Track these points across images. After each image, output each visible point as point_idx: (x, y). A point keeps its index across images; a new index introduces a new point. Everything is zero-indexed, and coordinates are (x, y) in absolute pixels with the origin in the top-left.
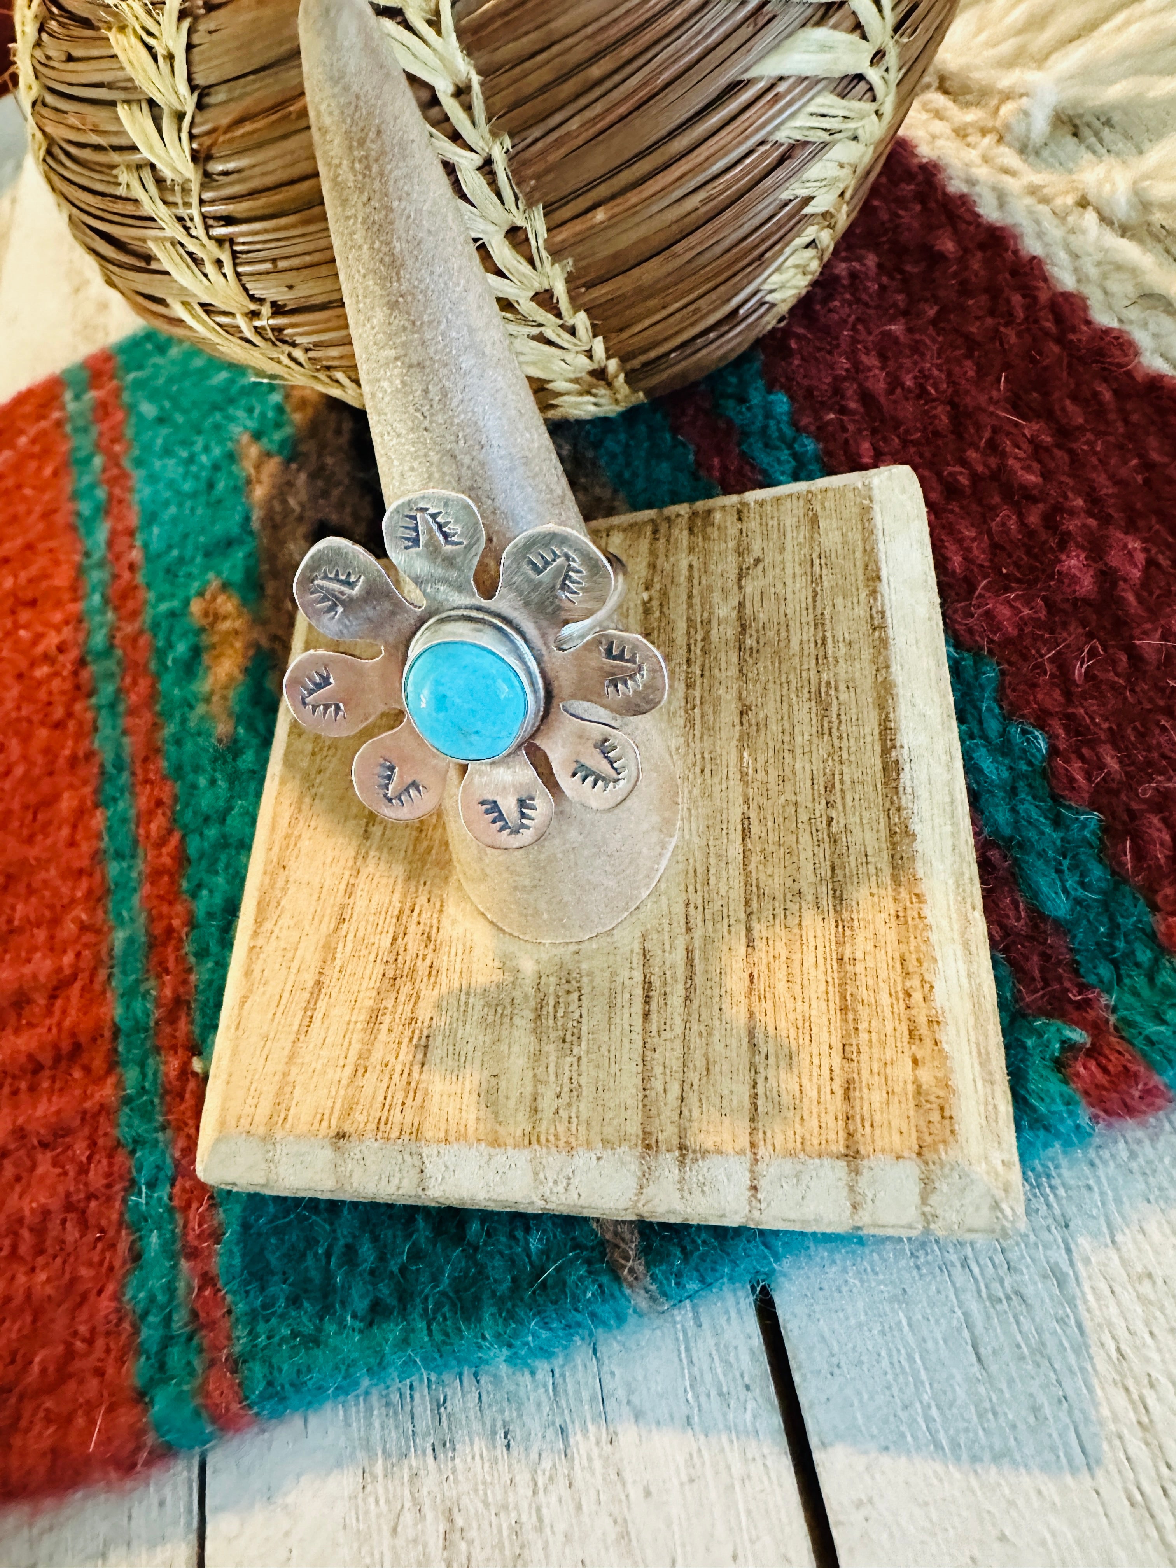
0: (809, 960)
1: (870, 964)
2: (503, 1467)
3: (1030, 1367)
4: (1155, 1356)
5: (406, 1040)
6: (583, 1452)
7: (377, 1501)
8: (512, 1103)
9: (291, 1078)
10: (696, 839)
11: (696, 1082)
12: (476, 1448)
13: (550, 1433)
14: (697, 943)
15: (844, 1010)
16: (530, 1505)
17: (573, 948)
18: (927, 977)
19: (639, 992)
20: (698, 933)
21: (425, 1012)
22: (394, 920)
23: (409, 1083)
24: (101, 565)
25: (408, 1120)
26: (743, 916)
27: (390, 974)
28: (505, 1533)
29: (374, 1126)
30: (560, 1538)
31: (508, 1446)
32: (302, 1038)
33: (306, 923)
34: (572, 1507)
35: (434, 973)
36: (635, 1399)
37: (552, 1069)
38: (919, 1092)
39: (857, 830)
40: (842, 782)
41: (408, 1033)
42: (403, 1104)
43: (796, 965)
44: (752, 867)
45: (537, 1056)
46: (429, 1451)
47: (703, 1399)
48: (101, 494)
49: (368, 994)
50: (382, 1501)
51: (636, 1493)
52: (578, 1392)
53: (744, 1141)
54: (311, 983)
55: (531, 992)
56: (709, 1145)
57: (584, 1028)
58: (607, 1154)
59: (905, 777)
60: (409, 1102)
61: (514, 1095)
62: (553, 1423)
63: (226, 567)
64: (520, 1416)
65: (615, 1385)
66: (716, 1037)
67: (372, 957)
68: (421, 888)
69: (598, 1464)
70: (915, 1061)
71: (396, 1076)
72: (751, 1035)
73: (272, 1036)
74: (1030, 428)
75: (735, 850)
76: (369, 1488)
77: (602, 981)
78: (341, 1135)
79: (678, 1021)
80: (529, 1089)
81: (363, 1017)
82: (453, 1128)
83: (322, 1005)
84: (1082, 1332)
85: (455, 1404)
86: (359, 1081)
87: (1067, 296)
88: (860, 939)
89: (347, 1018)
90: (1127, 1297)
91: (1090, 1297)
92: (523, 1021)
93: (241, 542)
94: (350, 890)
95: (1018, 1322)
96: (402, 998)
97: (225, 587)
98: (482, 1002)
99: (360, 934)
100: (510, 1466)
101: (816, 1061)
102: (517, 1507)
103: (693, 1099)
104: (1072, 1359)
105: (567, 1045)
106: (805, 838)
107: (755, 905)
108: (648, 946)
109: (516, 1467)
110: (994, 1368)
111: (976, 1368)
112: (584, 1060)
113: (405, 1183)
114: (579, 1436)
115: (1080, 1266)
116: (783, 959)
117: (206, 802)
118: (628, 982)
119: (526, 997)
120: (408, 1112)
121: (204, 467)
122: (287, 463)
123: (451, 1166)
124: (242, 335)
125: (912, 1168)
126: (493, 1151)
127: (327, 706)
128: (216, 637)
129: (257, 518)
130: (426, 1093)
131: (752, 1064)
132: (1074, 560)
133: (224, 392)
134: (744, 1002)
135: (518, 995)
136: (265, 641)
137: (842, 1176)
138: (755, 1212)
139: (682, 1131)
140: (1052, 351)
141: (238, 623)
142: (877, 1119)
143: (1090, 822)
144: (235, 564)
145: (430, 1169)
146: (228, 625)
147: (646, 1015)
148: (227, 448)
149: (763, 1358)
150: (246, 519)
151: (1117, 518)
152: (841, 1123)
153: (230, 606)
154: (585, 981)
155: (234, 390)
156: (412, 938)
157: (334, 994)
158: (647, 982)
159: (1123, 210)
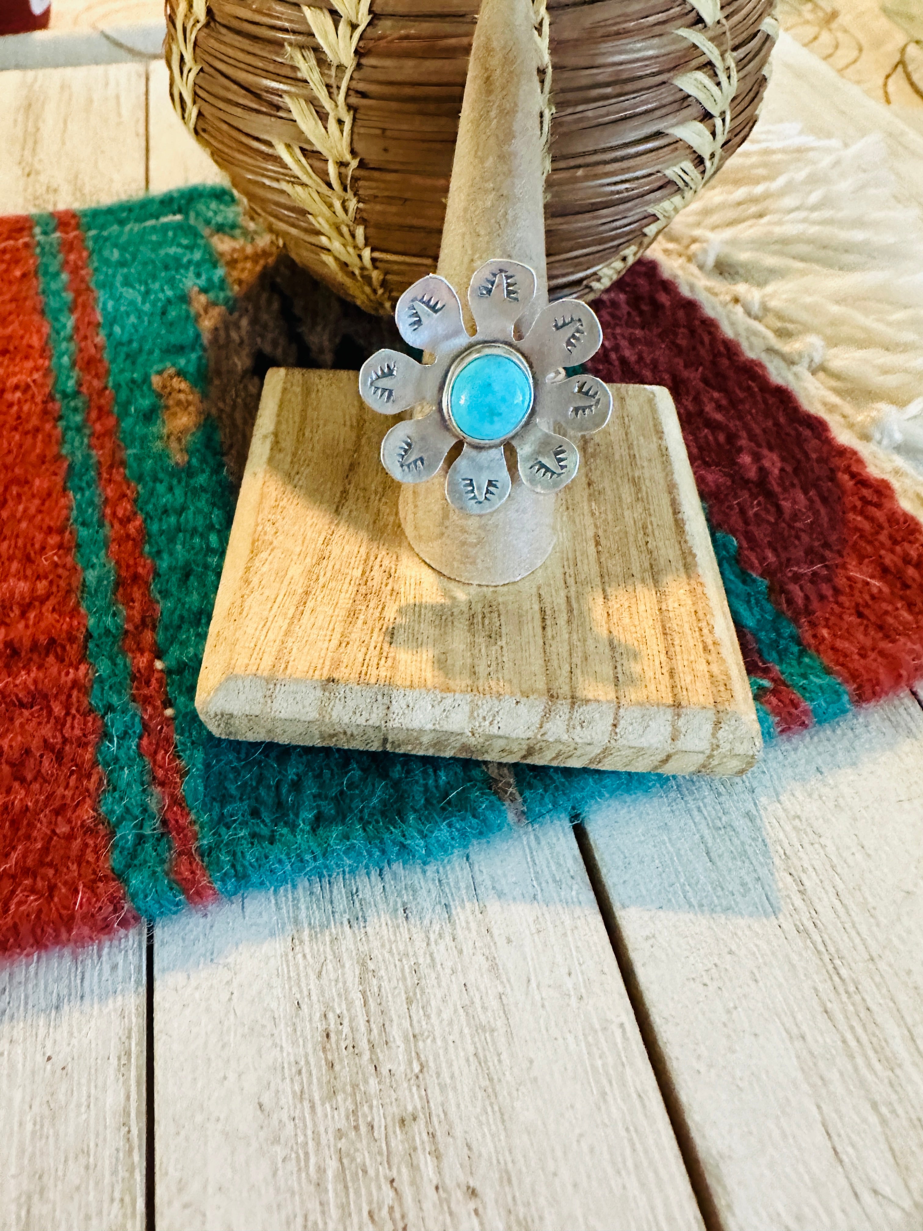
0: (642, 608)
1: (677, 613)
2: (404, 930)
5: (377, 630)
6: (462, 918)
7: (304, 956)
8: (457, 668)
9: (289, 644)
10: (566, 542)
11: (579, 663)
12: (383, 919)
13: (438, 907)
14: (573, 594)
15: (665, 634)
16: (425, 954)
17: (491, 589)
19: (538, 616)
20: (573, 589)
21: (390, 613)
22: (363, 562)
23: (382, 653)
24: (70, 339)
25: (382, 673)
26: (599, 583)
27: (363, 589)
28: (407, 970)
29: (357, 677)
30: (448, 971)
31: (407, 918)
32: (296, 622)
33: (295, 557)
34: (456, 953)
35: (394, 594)
36: (498, 887)
37: (483, 650)
38: (711, 676)
39: (663, 549)
40: (652, 525)
41: (378, 625)
42: (378, 663)
43: (635, 611)
44: (603, 560)
45: (473, 644)
46: (346, 923)
47: (544, 885)
48: (68, 296)
49: (346, 601)
50: (309, 956)
51: (501, 942)
52: (457, 883)
53: (612, 695)
54: (300, 591)
55: (465, 609)
56: (590, 696)
57: (503, 632)
58: (523, 700)
59: (687, 528)
60: (382, 663)
61: (459, 663)
62: (440, 902)
63: (182, 362)
64: (415, 899)
65: (483, 878)
66: (589, 642)
67: (348, 580)
68: (381, 547)
69: (473, 925)
70: (708, 662)
71: (371, 648)
72: (611, 643)
73: (270, 619)
74: (716, 395)
75: (591, 550)
76: (297, 949)
77: (513, 608)
78: (331, 680)
79: (564, 632)
80: (469, 661)
81: (343, 613)
82: (416, 679)
83: (310, 604)
85: (366, 893)
86: (343, 650)
87: (731, 341)
88: (670, 601)
89: (331, 613)
92: (461, 625)
93: (193, 349)
94: (326, 542)
96: (372, 605)
97: (179, 373)
98: (431, 613)
99: (337, 567)
100: (409, 930)
101: (651, 658)
102: (415, 954)
103: (578, 672)
104: (761, 858)
105: (492, 640)
106: (633, 549)
107: (606, 578)
108: (541, 592)
109: (414, 930)
110: (719, 864)
112: (505, 649)
113: (374, 716)
114: (459, 909)
116: (626, 606)
117: (166, 499)
118: (529, 610)
119: (462, 613)
120: (382, 669)
121: (160, 300)
122: (231, 311)
123: (411, 705)
124: (326, 178)
125: (711, 714)
126: (445, 695)
127: (384, 390)
128: (171, 402)
129: (206, 338)
130: (394, 659)
131: (613, 657)
132: (746, 459)
133: (177, 259)
134: (605, 627)
135: (456, 611)
136: (214, 411)
137: (670, 718)
138: (612, 741)
139: (573, 689)
140: (725, 362)
141: (190, 397)
142: (689, 688)
143: (763, 584)
144: (188, 361)
145: (395, 707)
146: (182, 396)
147: (544, 628)
148: (179, 292)
149: (581, 860)
150: (198, 336)
151: (764, 444)
152: (669, 690)
153: (183, 386)
154: (501, 607)
155: (185, 260)
156: (377, 574)
157: (319, 599)
158: (543, 611)
159: (756, 308)
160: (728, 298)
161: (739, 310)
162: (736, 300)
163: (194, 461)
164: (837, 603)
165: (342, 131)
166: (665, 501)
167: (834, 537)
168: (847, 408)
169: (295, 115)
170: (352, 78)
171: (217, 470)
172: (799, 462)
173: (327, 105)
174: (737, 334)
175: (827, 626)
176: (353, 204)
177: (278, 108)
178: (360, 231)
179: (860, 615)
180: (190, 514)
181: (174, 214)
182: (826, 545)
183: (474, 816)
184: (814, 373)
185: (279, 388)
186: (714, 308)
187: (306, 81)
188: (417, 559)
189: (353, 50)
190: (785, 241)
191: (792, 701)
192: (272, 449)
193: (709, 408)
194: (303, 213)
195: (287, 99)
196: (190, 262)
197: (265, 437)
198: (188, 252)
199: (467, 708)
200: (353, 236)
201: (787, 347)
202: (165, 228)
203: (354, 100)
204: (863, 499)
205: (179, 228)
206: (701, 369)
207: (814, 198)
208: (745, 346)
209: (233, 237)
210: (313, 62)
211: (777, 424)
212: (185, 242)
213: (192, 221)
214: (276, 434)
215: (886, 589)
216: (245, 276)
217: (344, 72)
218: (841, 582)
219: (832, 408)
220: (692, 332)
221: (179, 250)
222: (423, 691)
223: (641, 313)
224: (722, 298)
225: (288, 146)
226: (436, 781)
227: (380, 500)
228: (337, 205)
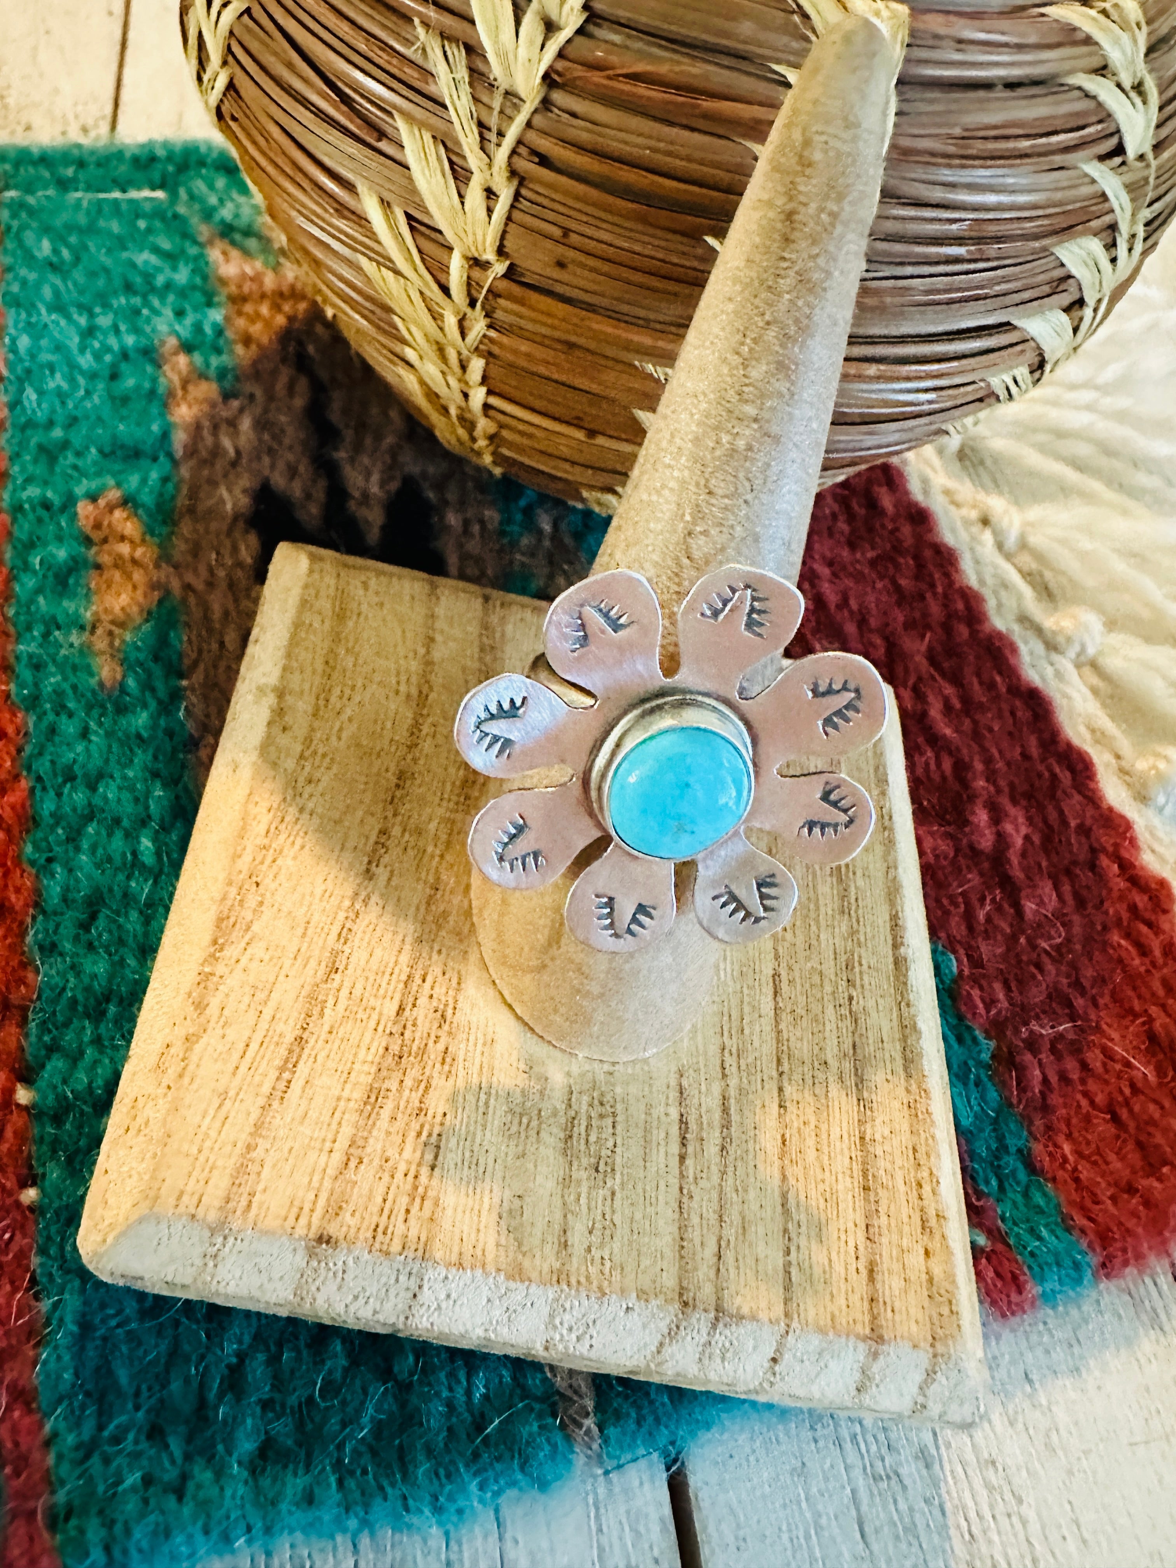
0: (835, 1132)
1: (887, 1148)
3: (904, 1546)
4: (996, 1538)
5: (413, 1134)
8: (538, 1232)
9: (258, 1154)
10: (731, 983)
11: (732, 1239)
14: (732, 1092)
15: (866, 1189)
17: (606, 1067)
18: (935, 1171)
19: (675, 1130)
20: (733, 1082)
21: (437, 1103)
22: (401, 985)
23: (416, 1188)
25: (413, 1234)
26: (775, 1074)
27: (395, 1048)
29: (369, 1234)
32: (276, 1104)
33: (287, 963)
35: (448, 1060)
37: (583, 1197)
38: (931, 1281)
39: (874, 1014)
40: (861, 965)
41: (415, 1126)
42: (408, 1211)
43: (824, 1136)
44: (782, 1026)
45: (566, 1181)
49: (366, 1068)
53: (779, 1310)
54: (289, 1038)
55: (561, 1105)
56: (745, 1311)
57: (618, 1160)
58: (639, 1306)
59: (911, 977)
60: (414, 1210)
61: (542, 1222)
63: (133, 481)
65: (517, 1555)
66: (752, 1194)
67: (372, 1024)
68: (435, 956)
70: (927, 1253)
71: (399, 1175)
72: (784, 1199)
73: (232, 1093)
75: (767, 1005)
77: (638, 1112)
78: (323, 1239)
79: (714, 1169)
80: (558, 1216)
81: (358, 1095)
82: (468, 1250)
83: (303, 1069)
84: (943, 1513)
86: (350, 1174)
87: (972, 593)
88: (878, 1121)
89: (337, 1093)
90: (978, 1483)
91: (950, 1479)
92: (552, 1137)
93: (155, 460)
94: (345, 935)
95: (895, 1502)
96: (408, 1082)
97: (126, 502)
98: (504, 1108)
99: (357, 992)
101: (843, 1237)
103: (729, 1256)
104: (936, 1539)
105: (601, 1176)
106: (830, 1011)
107: (786, 1067)
108: (685, 1083)
110: (875, 1547)
111: (861, 1545)
112: (618, 1195)
113: (388, 1306)
115: (943, 1449)
116: (812, 1126)
118: (663, 1118)
119: (555, 1112)
120: (412, 1221)
121: (109, 350)
122: (227, 396)
123: (454, 1296)
124: (442, 277)
125: (923, 1358)
126: (512, 1285)
127: (496, 739)
128: (105, 559)
129: (179, 439)
130: (436, 1204)
131: (786, 1231)
132: (982, 817)
133: (148, 278)
134: (777, 1163)
135: (547, 1109)
136: (175, 585)
137: (862, 1358)
138: (766, 1385)
139: (719, 1290)
140: (963, 631)
141: (139, 552)
142: (897, 1305)
143: (987, 1047)
144: (144, 481)
145: (426, 1295)
146: (125, 549)
147: (682, 1158)
148: (144, 342)
149: (672, 1528)
150: (165, 435)
151: (1006, 790)
152: (866, 1304)
153: (130, 528)
154: (619, 1107)
155: (160, 280)
156: (423, 1013)
157: (320, 1059)
158: (683, 1121)
159: (1011, 542)
160: (974, 515)
161: (987, 537)
162: (985, 522)
163: (131, 682)
164: (1086, 1094)
165: (490, 211)
166: (882, 918)
167: (1088, 973)
168: (1125, 745)
169: (411, 155)
170: (529, 124)
171: (167, 706)
172: (1050, 827)
173: (474, 159)
174: (982, 582)
175: (1069, 1136)
176: (478, 327)
177: (382, 135)
178: (477, 365)
179: (1116, 1119)
180: (109, 791)
181: (153, 188)
182: (1077, 984)
183: (522, 1469)
184: (1078, 666)
185: (296, 593)
186: (953, 530)
187: (445, 107)
188: (491, 992)
189: (541, 73)
190: (1061, 434)
191: (1015, 1278)
192: (269, 724)
193: (935, 712)
194: (389, 310)
195: (400, 123)
196: (168, 286)
197: (261, 690)
198: (166, 266)
199: (546, 1310)
200: (464, 367)
201: (1049, 623)
202: (136, 210)
203: (525, 165)
204: (1133, 909)
205: (158, 213)
206: (928, 635)
207: (1109, 374)
208: (991, 605)
209: (246, 253)
210: (462, 73)
211: (1026, 756)
212: (166, 245)
213: (181, 210)
214: (281, 693)
215: (1152, 1077)
216: (256, 329)
217: (517, 108)
218: (1095, 1058)
219: (1100, 737)
220: (920, 565)
221: (154, 259)
222: (479, 1272)
223: (851, 517)
224: (964, 511)
225: (385, 204)
226: (469, 1393)
227: (442, 856)
228: (451, 321)
